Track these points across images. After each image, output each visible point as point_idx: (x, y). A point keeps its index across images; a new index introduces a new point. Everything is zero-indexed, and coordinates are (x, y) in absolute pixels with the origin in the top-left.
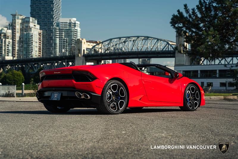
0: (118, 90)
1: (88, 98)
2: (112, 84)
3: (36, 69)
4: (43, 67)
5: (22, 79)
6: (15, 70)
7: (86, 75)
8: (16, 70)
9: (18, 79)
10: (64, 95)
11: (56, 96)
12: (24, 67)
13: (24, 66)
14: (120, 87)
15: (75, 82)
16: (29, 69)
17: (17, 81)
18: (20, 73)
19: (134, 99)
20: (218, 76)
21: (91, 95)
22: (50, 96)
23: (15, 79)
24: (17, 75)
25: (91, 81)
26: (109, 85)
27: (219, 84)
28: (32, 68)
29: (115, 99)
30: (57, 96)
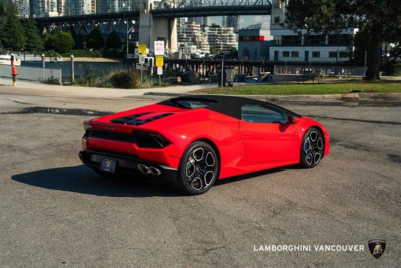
0: (205, 156)
1: (159, 174)
2: (194, 149)
3: (88, 29)
4: (98, 26)
5: (72, 43)
6: (61, 31)
7: (154, 137)
8: (63, 30)
9: (66, 42)
10: (120, 165)
11: (108, 165)
12: (73, 27)
13: (74, 25)
14: (207, 152)
15: (137, 147)
16: (80, 30)
17: (65, 45)
18: (69, 34)
19: (229, 165)
20: (326, 43)
21: (161, 169)
22: (99, 163)
23: (63, 42)
24: (65, 38)
25: (163, 148)
26: (190, 150)
27: (328, 53)
28: (83, 28)
29: (200, 170)
30: (111, 165)
